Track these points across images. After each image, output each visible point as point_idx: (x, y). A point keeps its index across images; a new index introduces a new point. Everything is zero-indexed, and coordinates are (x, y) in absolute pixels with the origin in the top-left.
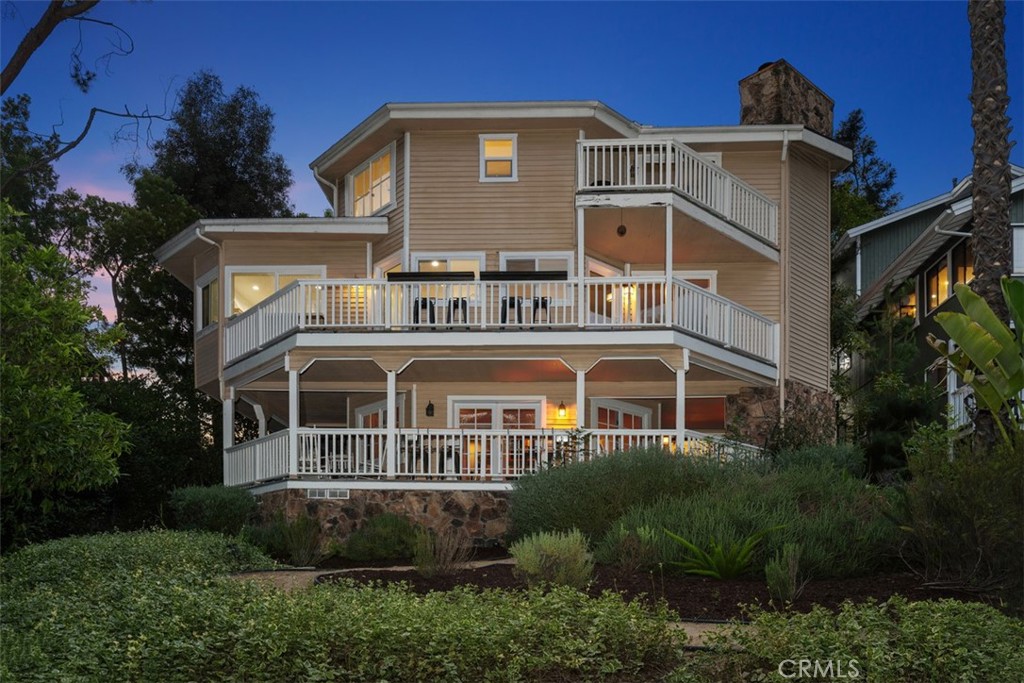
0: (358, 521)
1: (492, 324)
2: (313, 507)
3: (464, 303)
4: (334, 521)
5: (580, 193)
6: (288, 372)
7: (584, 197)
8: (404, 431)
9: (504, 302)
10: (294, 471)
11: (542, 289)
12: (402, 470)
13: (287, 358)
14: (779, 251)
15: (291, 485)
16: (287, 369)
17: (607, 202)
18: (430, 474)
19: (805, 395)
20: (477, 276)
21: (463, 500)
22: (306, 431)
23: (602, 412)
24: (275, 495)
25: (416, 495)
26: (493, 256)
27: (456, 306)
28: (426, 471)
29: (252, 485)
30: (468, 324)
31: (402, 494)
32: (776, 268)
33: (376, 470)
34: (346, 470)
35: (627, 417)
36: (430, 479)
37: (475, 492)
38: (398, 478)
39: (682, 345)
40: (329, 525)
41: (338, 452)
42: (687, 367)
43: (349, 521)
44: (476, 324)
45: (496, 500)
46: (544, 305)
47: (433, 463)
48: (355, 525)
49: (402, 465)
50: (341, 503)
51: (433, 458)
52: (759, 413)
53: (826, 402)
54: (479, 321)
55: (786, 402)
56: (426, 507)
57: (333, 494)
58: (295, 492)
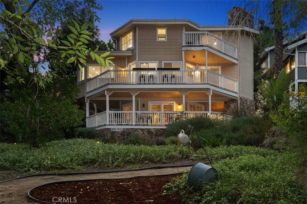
0: (125, 137)
1: (160, 82)
2: (113, 133)
3: (153, 76)
4: (119, 137)
5: (183, 46)
6: (106, 96)
7: (184, 48)
8: (137, 112)
9: (163, 76)
10: (108, 123)
11: (174, 73)
12: (137, 123)
13: (106, 91)
14: (238, 60)
15: (107, 127)
16: (106, 94)
17: (190, 49)
18: (144, 124)
19: (246, 101)
20: (156, 69)
21: (153, 131)
22: (111, 112)
23: (191, 106)
24: (102, 130)
25: (140, 130)
26: (160, 63)
27: (151, 77)
28: (143, 123)
29: (95, 127)
30: (154, 82)
31: (137, 129)
32: (237, 65)
33: (128, 123)
34: (120, 123)
35: (198, 107)
36: (144, 125)
37: (156, 129)
38: (136, 125)
39: (210, 88)
40: (117, 138)
41: (118, 118)
42: (211, 94)
43: (123, 137)
44: (156, 82)
45: (162, 131)
46: (174, 77)
47: (145, 121)
48: (124, 138)
49: (137, 121)
50: (120, 132)
51: (145, 119)
52: (233, 106)
53: (252, 103)
54: (157, 81)
55: (240, 104)
56: (143, 133)
57: (118, 129)
58: (108, 129)
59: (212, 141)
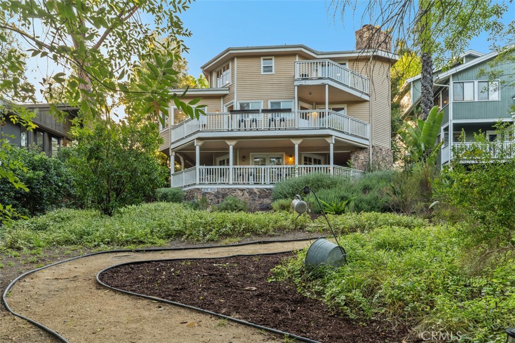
0: (220, 200)
1: (266, 128)
2: (204, 194)
3: (256, 120)
4: (212, 200)
5: (296, 80)
6: (195, 147)
7: (297, 82)
8: (236, 167)
9: (270, 120)
10: (198, 182)
11: (283, 115)
12: (235, 181)
13: (195, 141)
14: (370, 96)
15: (196, 187)
16: (195, 145)
17: (305, 83)
18: (244, 182)
19: (380, 151)
20: (261, 111)
21: (256, 191)
22: (202, 167)
23: (306, 159)
24: (191, 191)
25: (240, 190)
26: (266, 102)
27: (253, 121)
28: (243, 181)
29: (182, 187)
30: (257, 128)
31: (235, 190)
32: (368, 103)
33: (223, 181)
34: (213, 181)
35: (315, 160)
36: (244, 184)
37: (260, 189)
38: (234, 184)
39: (332, 134)
40: (210, 201)
41: (210, 174)
42: (334, 142)
43: (217, 200)
44: (260, 128)
45: (267, 192)
46: (283, 121)
47: (246, 178)
48: (219, 201)
49: (235, 179)
50: (214, 193)
51: (246, 176)
52: (363, 158)
53: (389, 153)
54: (261, 126)
55: (373, 154)
56: (243, 194)
57: (211, 189)
58: (198, 189)
59: (335, 205)
